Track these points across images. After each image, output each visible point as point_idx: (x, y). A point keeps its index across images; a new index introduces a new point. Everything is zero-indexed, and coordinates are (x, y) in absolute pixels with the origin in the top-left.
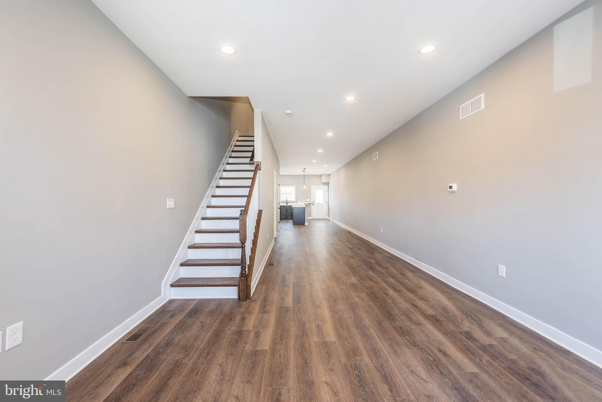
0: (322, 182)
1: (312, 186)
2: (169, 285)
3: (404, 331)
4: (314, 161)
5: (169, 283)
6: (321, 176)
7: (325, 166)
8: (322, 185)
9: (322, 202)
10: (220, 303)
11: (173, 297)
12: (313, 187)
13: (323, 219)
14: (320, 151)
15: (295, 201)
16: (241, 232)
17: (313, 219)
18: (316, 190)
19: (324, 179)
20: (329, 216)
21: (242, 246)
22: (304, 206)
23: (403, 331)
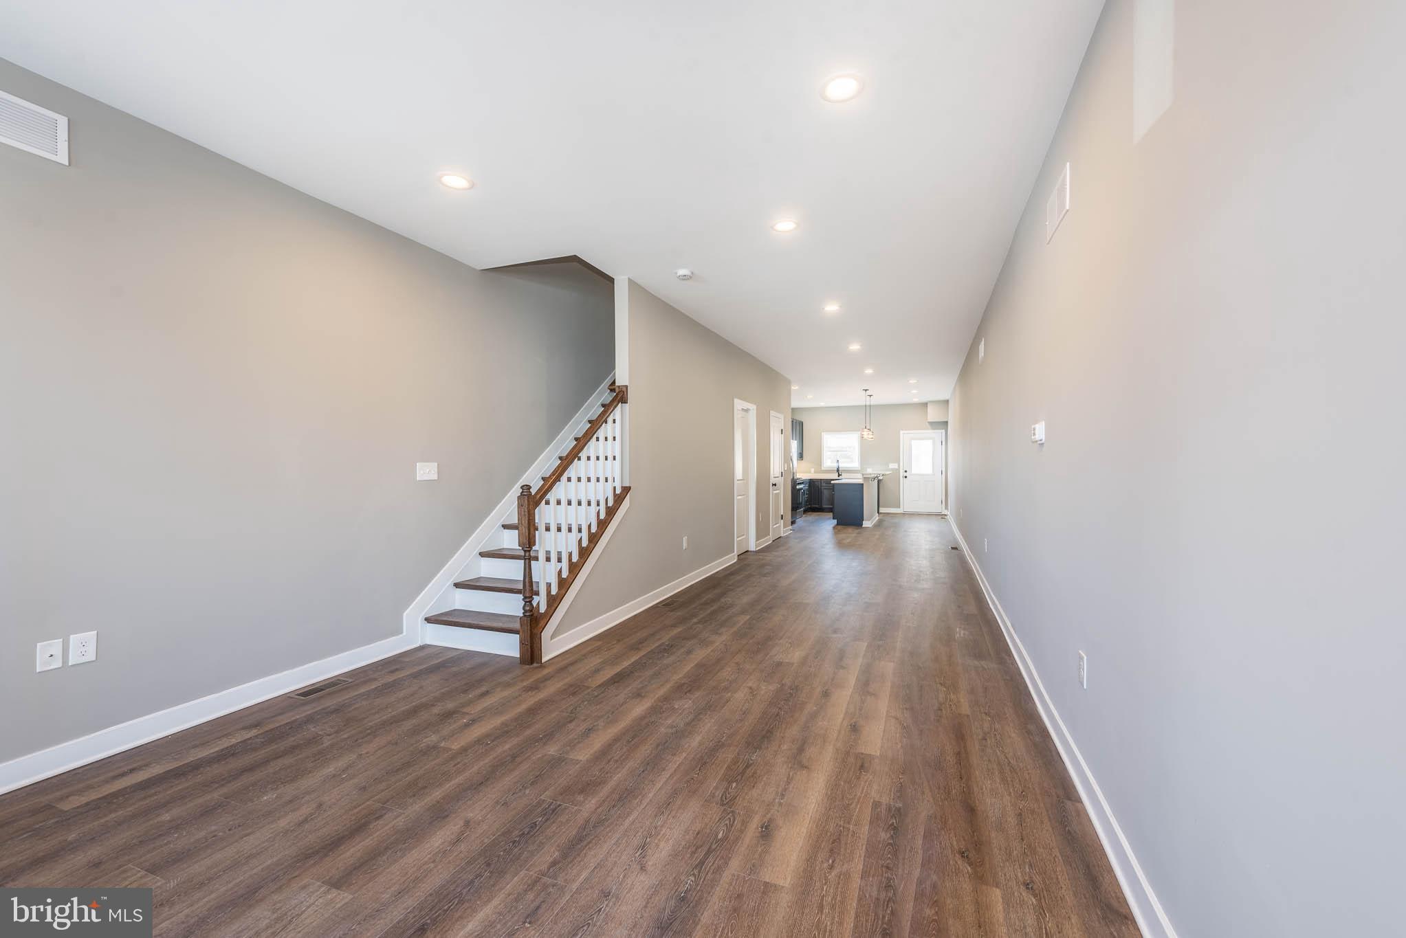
0: (929, 421)
1: (902, 432)
2: (422, 619)
3: (744, 774)
4: (869, 371)
5: (424, 613)
6: (925, 405)
7: (911, 382)
8: (928, 429)
9: (929, 471)
10: (486, 660)
11: (428, 642)
12: (904, 435)
13: (929, 515)
14: (855, 347)
15: (859, 469)
16: (520, 528)
17: (904, 514)
18: (913, 442)
19: (933, 414)
20: (946, 508)
21: (525, 556)
22: (860, 481)
23: (745, 772)
